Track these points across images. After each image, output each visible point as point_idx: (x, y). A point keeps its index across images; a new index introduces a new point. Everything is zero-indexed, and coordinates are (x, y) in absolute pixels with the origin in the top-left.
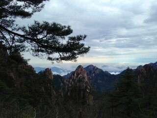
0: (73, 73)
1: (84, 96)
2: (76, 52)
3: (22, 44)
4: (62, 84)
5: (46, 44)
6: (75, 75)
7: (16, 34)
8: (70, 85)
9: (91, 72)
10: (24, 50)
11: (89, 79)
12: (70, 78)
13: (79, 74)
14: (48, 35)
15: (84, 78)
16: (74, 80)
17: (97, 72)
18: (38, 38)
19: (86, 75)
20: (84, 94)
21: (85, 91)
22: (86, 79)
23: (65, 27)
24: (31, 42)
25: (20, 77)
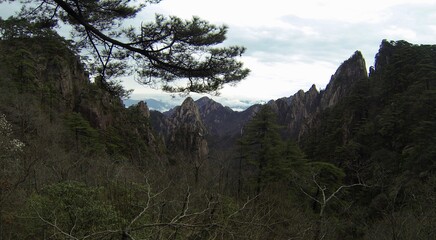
0: (178, 108)
1: (194, 143)
2: (221, 77)
3: (122, 61)
4: (161, 124)
5: (166, 61)
6: (182, 111)
7: (115, 43)
8: (174, 127)
9: (204, 107)
10: (124, 72)
11: (202, 117)
12: (174, 115)
13: (187, 110)
14: (175, 44)
15: (194, 116)
16: (179, 119)
17: (214, 107)
18: (155, 49)
19: (197, 112)
20: (195, 138)
21: (196, 134)
22: (198, 118)
23: (213, 27)
24: (139, 57)
25: (105, 113)
